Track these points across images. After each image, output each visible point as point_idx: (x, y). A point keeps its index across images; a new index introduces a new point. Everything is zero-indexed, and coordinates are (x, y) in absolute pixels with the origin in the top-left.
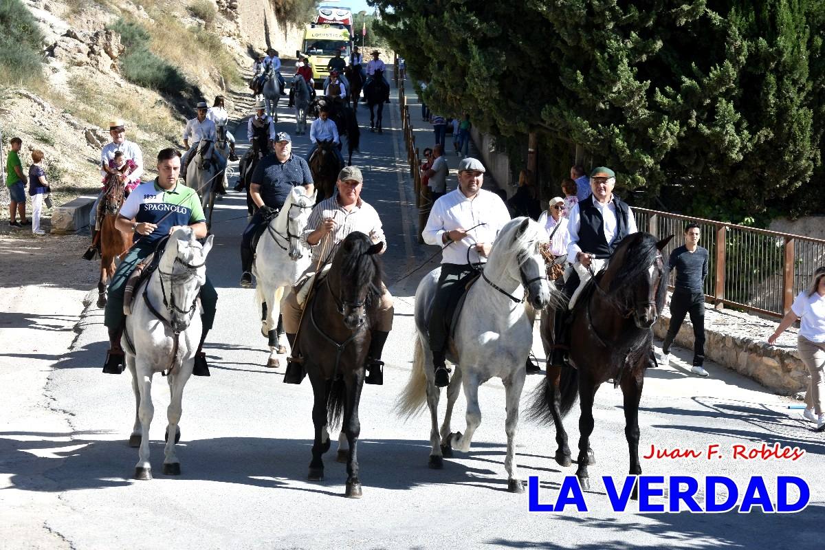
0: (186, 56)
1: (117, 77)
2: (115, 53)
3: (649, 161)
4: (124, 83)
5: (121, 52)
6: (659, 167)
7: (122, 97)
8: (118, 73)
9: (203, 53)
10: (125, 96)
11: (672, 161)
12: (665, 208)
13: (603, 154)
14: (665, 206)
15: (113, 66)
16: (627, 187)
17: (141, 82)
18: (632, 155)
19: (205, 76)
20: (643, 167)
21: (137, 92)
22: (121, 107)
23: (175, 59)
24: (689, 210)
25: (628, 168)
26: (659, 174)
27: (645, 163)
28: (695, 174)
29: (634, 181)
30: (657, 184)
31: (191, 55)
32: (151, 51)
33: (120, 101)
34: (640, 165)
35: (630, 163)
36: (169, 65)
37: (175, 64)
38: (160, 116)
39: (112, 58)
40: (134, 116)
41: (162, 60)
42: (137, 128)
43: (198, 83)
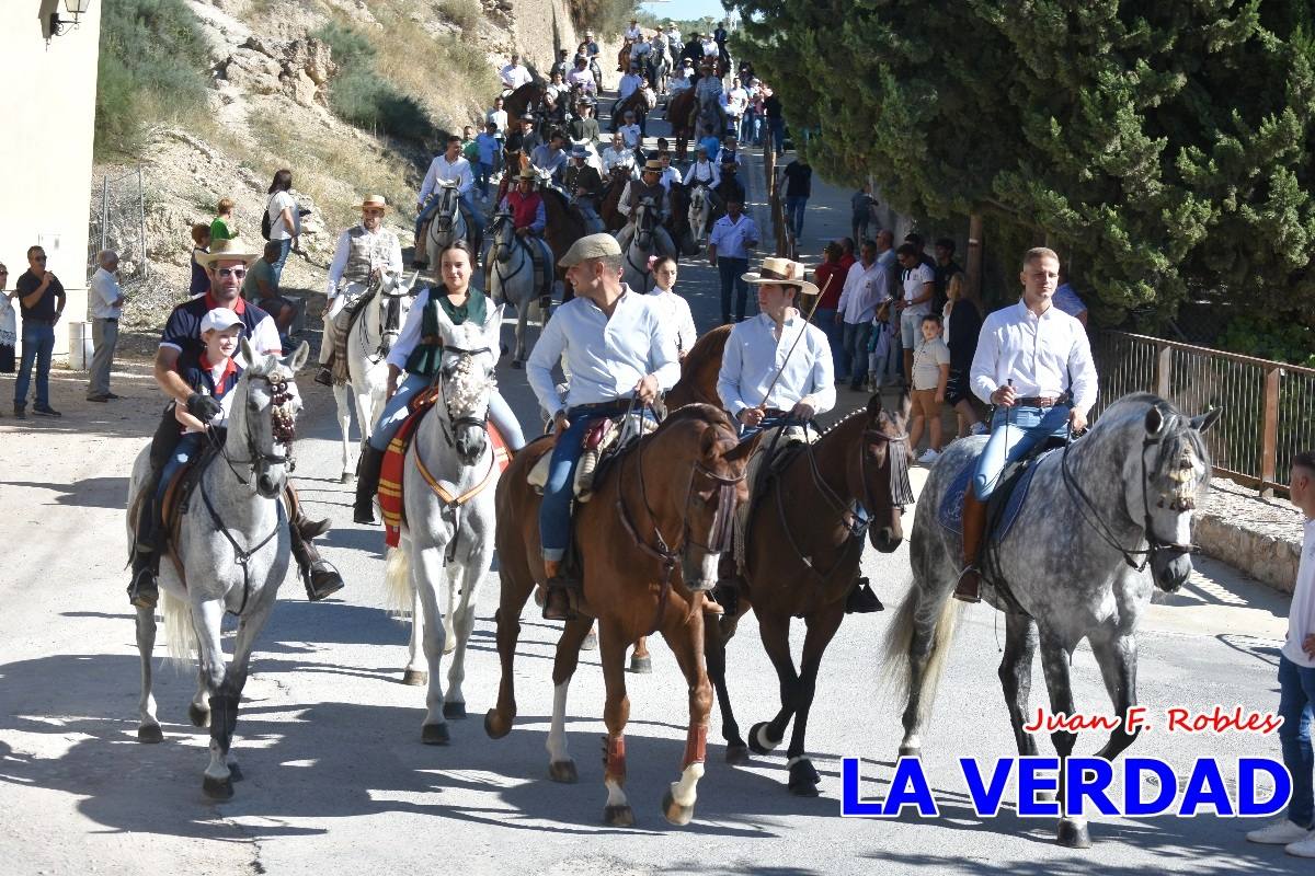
0: (432, 81)
1: (324, 113)
2: (322, 76)
3: (1161, 262)
4: (333, 122)
5: (331, 74)
6: (1176, 271)
7: (332, 145)
8: (323, 105)
9: (459, 78)
10: (336, 142)
11: (1197, 263)
12: (1183, 338)
13: (1088, 250)
14: (1184, 333)
15: (318, 96)
16: (1126, 301)
17: (359, 121)
18: (1135, 253)
20: (1150, 272)
21: (355, 136)
22: (330, 160)
23: (415, 86)
24: (1221, 341)
25: (1127, 273)
26: (1176, 284)
27: (1155, 264)
28: (1232, 284)
29: (1136, 292)
30: (1173, 298)
31: (440, 81)
32: (377, 73)
33: (327, 151)
34: (1147, 267)
35: (1131, 264)
36: (405, 95)
37: (414, 95)
38: (393, 175)
39: (317, 82)
40: (350, 174)
41: (395, 87)
42: (354, 193)
43: (451, 125)
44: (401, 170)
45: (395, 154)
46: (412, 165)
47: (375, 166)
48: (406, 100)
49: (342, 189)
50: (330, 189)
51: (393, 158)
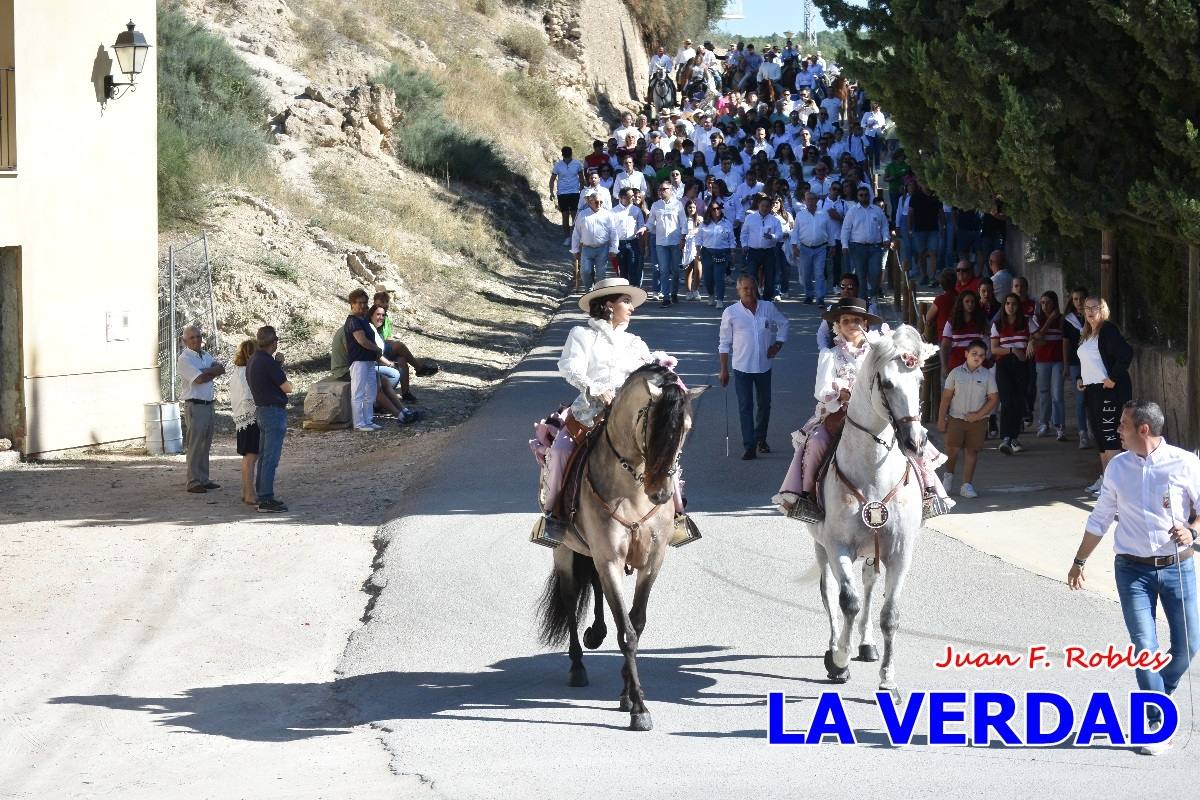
0: (504, 120)
1: (392, 163)
2: (387, 122)
4: (402, 174)
5: (397, 120)
7: (403, 196)
8: (391, 153)
9: (530, 117)
10: (407, 192)
15: (384, 145)
17: (431, 169)
19: (537, 153)
21: (427, 186)
22: (403, 212)
23: (486, 127)
31: (512, 120)
32: (445, 116)
33: (399, 203)
36: (477, 138)
37: (486, 136)
38: (468, 225)
39: (383, 131)
40: (425, 225)
41: (465, 130)
42: (431, 247)
43: (527, 167)
44: (479, 217)
45: (472, 205)
46: (490, 212)
47: (451, 217)
48: (479, 143)
49: (418, 243)
50: (405, 244)
51: (468, 207)
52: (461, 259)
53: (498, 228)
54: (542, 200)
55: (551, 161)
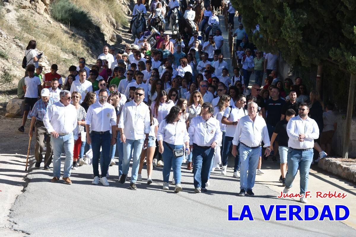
0: (93, 5)
1: (48, 17)
2: (48, 2)
4: (52, 22)
5: (52, 1)
7: (51, 30)
8: (48, 14)
9: (103, 4)
10: (53, 29)
15: (46, 10)
17: (63, 21)
19: (104, 18)
21: (61, 27)
22: (51, 37)
23: (86, 7)
31: (96, 5)
33: (49, 33)
36: (82, 10)
37: (85, 10)
38: (76, 44)
39: (46, 4)
40: (59, 42)
41: (78, 7)
42: (60, 51)
43: (100, 24)
44: (80, 41)
45: (77, 36)
46: (84, 39)
47: (69, 40)
48: (82, 12)
49: (56, 49)
50: (51, 49)
51: (76, 36)
52: (72, 56)
53: (87, 45)
54: (105, 36)
55: (110, 22)
